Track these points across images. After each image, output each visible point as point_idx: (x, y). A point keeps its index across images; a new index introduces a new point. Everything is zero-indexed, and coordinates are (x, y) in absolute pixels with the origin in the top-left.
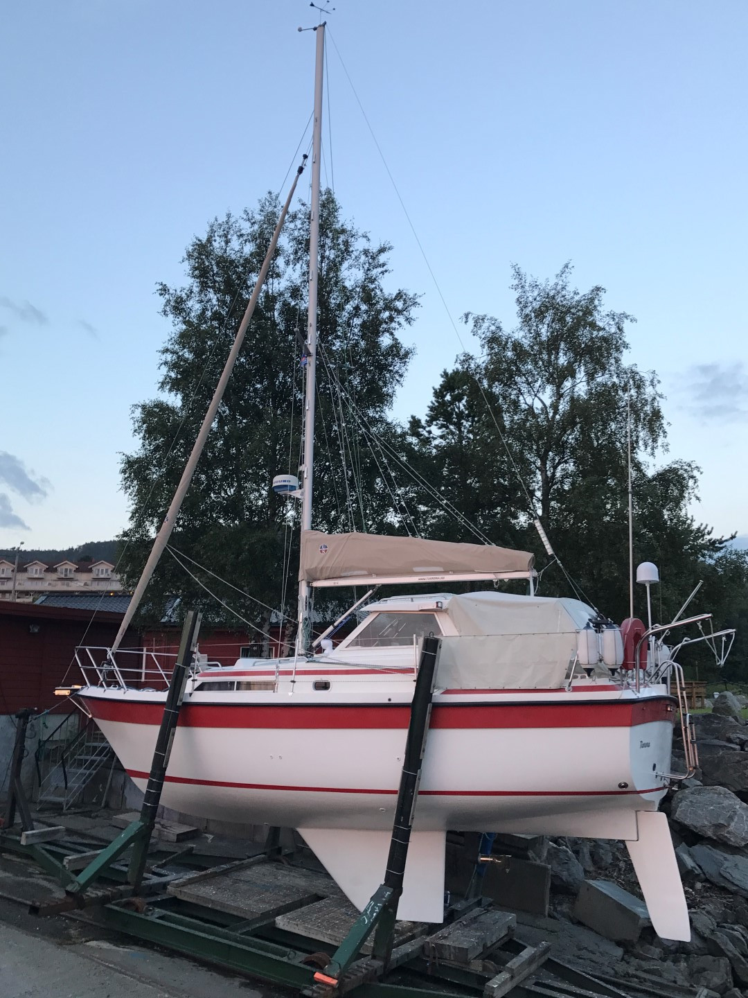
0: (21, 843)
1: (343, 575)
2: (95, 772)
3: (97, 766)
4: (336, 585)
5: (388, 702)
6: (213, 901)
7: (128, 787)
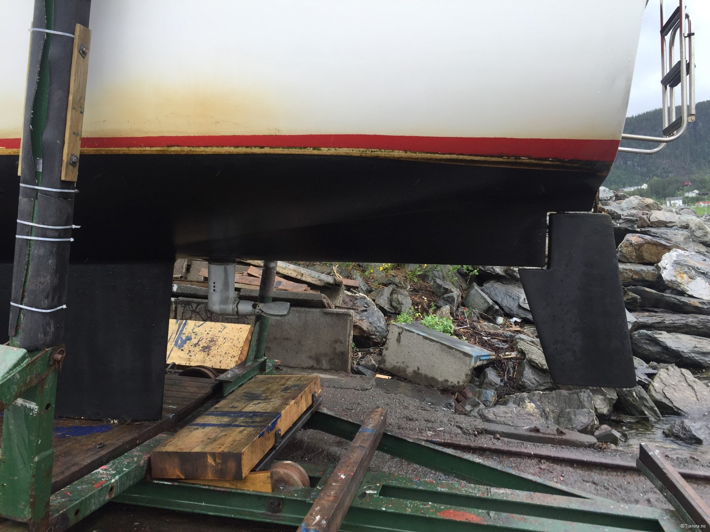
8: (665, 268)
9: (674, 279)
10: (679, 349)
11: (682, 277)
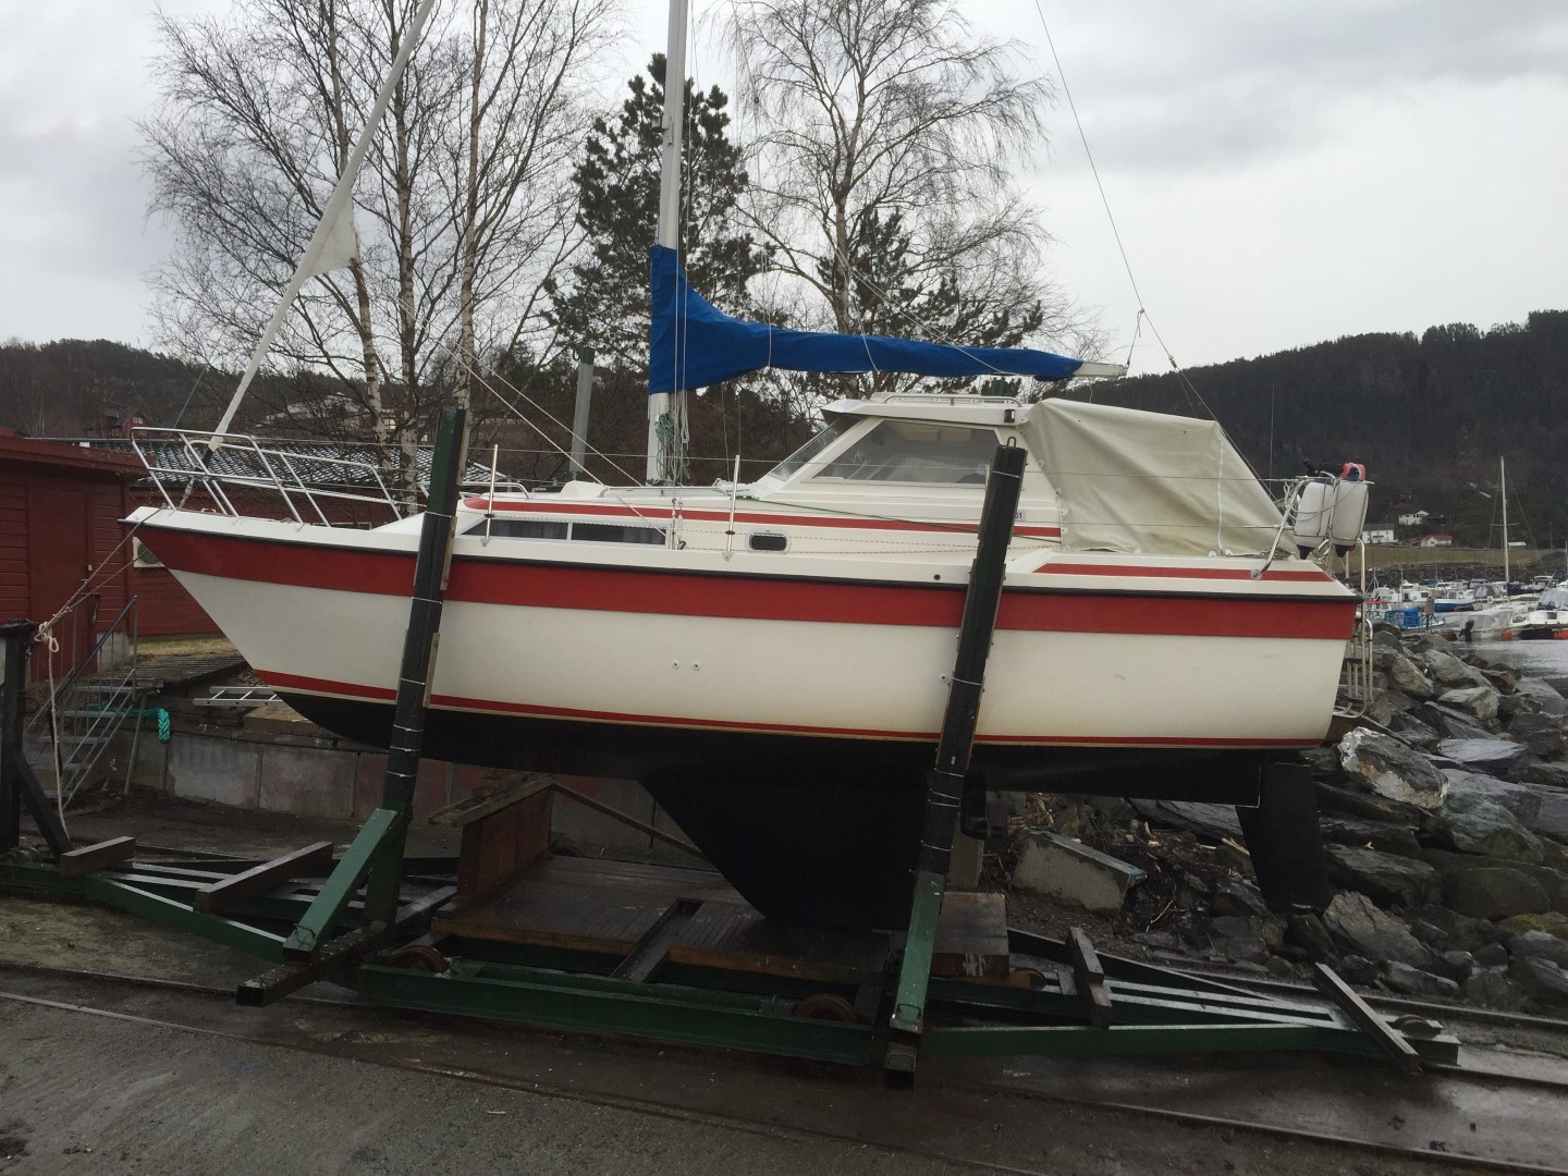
2: (107, 740)
3: (112, 728)
7: (176, 759)
8: (1346, 754)
9: (1358, 770)
10: (1361, 870)
11: (1369, 770)
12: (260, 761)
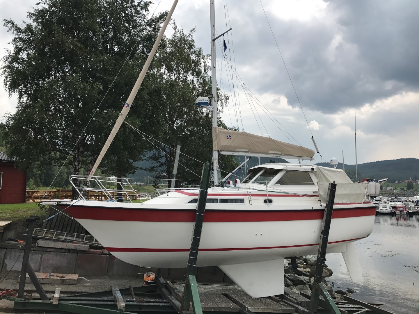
0: (53, 304)
1: (236, 150)
4: (233, 154)
5: (312, 209)
6: (214, 308)
7: (8, 257)
12: (41, 258)
